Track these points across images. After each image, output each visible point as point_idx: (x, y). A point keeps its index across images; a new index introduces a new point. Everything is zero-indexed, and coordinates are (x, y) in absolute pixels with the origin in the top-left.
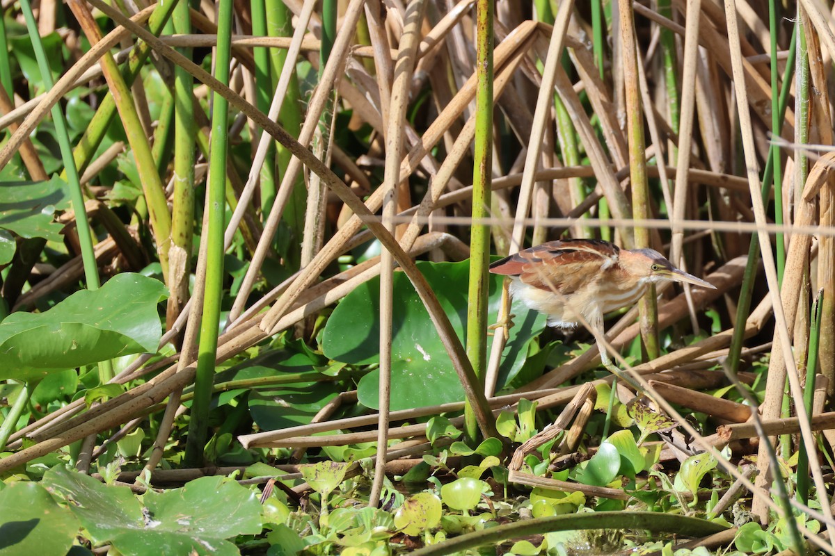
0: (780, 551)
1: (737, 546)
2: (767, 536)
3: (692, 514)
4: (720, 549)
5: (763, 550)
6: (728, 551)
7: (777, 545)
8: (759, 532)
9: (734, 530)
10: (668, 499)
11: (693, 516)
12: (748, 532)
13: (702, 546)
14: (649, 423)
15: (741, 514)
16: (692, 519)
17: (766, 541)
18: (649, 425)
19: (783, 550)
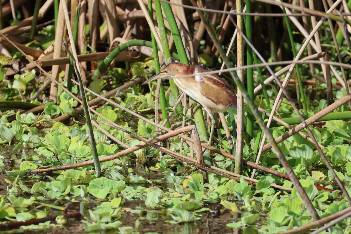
0: (63, 114)
1: (45, 113)
2: (57, 108)
3: (24, 101)
4: (39, 113)
5: (55, 114)
6: (43, 114)
7: (61, 111)
8: (54, 106)
9: (43, 106)
10: (14, 92)
11: (25, 101)
12: (50, 106)
13: (31, 112)
14: (4, 60)
15: (46, 99)
16: (25, 103)
17: (57, 110)
18: (4, 61)
19: (64, 114)
